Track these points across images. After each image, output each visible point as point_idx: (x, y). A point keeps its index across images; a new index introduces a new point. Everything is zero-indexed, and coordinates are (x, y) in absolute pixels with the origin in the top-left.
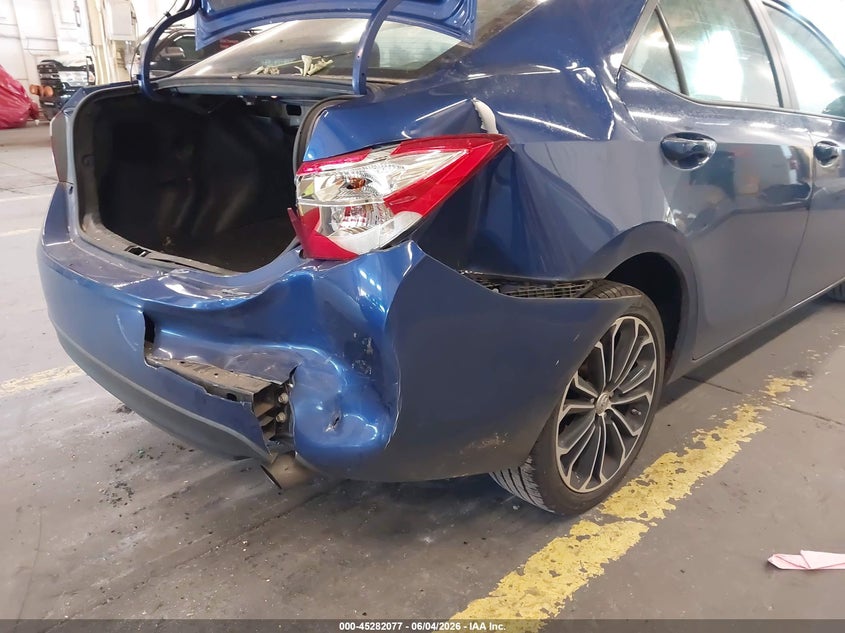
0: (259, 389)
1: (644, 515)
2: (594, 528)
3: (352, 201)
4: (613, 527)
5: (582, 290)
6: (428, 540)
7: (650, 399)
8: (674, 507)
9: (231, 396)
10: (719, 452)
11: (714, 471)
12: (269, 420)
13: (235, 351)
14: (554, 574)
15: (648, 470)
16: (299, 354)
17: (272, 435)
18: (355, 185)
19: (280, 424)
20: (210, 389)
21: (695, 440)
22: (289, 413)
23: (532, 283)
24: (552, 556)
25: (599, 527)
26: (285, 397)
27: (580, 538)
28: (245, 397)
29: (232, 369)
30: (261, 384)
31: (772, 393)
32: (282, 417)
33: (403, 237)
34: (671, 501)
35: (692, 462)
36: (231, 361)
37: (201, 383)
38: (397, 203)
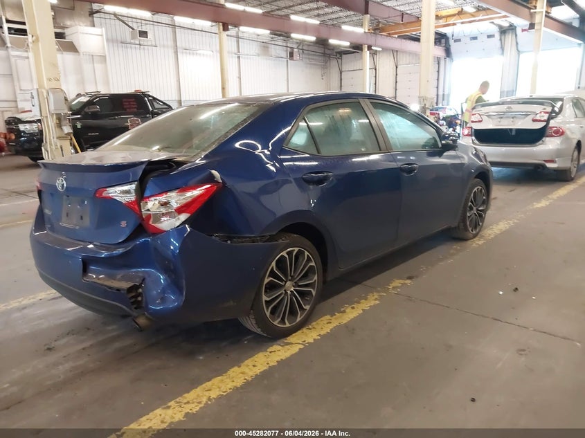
0: (129, 286)
1: (304, 341)
2: (279, 348)
3: (163, 210)
4: (288, 347)
5: (264, 239)
6: (201, 358)
7: (314, 293)
8: (319, 337)
9: (118, 290)
10: (351, 314)
11: (344, 322)
12: (133, 300)
13: (120, 273)
14: (254, 366)
15: (314, 323)
16: (147, 272)
17: (135, 306)
18: (165, 204)
19: (139, 301)
20: (110, 288)
21: (342, 309)
22: (142, 297)
23: (239, 238)
24: (256, 359)
25: (281, 347)
26: (140, 290)
27: (271, 352)
28: (123, 289)
29: (119, 280)
30: (130, 284)
31: (391, 287)
32: (140, 299)
33: (184, 223)
34: (319, 335)
35: (336, 319)
36: (119, 277)
37: (105, 286)
38: (180, 210)
